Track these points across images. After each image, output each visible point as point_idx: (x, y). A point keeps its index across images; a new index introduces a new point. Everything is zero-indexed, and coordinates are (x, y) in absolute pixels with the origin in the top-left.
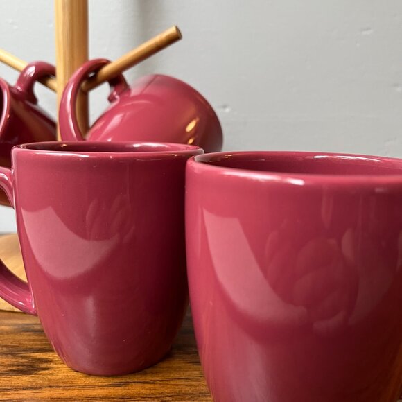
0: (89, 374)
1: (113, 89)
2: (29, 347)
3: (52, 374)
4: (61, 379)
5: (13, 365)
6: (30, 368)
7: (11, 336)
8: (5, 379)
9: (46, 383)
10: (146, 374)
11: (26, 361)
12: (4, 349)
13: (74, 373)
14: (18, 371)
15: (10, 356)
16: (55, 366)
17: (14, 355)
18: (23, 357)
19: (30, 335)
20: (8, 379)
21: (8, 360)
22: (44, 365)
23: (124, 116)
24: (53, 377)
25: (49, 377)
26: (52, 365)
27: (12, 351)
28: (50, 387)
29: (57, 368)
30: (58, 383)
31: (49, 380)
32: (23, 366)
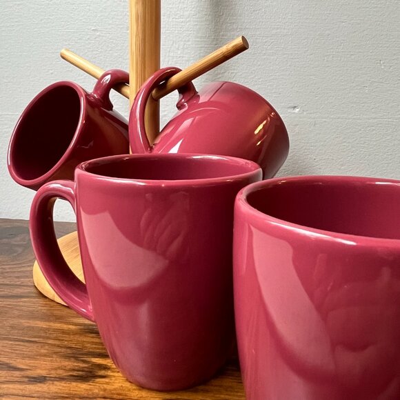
0: (142, 387)
1: (182, 96)
2: (91, 350)
3: (107, 383)
4: (115, 389)
5: (74, 370)
6: (89, 374)
7: (77, 337)
8: (65, 385)
9: (102, 393)
10: (196, 391)
11: (86, 366)
12: (69, 351)
13: (128, 385)
14: (77, 376)
15: (73, 359)
16: (112, 374)
17: (76, 359)
18: (84, 362)
19: (93, 337)
20: (68, 385)
21: (70, 364)
22: (102, 373)
23: (193, 121)
24: (108, 387)
25: (105, 386)
26: (109, 373)
27: (75, 354)
28: (104, 398)
29: (114, 376)
30: (112, 394)
31: (105, 390)
32: (82, 371)
